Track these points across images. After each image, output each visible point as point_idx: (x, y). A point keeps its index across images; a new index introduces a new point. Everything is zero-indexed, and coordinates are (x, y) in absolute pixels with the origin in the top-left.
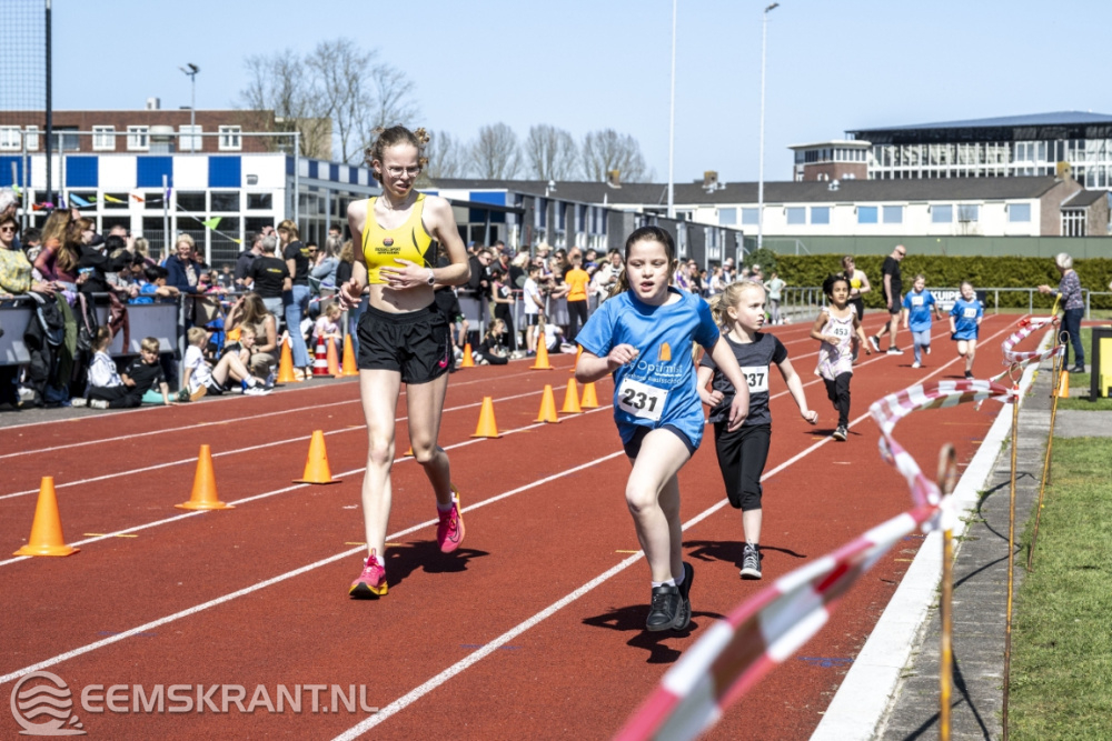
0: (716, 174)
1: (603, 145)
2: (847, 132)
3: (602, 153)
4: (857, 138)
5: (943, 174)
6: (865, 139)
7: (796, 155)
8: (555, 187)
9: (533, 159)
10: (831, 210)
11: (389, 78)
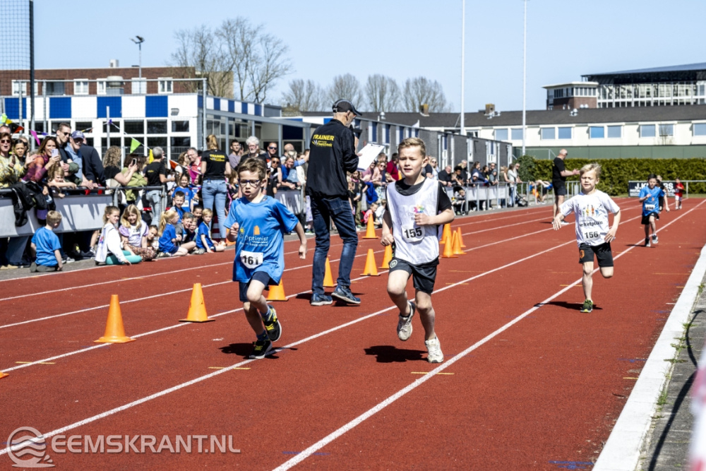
0: (493, 106)
1: (417, 88)
2: (583, 76)
3: (417, 93)
4: (590, 80)
5: (649, 103)
6: (594, 81)
7: (548, 92)
8: (384, 116)
9: (371, 98)
10: (572, 129)
11: (271, 43)
